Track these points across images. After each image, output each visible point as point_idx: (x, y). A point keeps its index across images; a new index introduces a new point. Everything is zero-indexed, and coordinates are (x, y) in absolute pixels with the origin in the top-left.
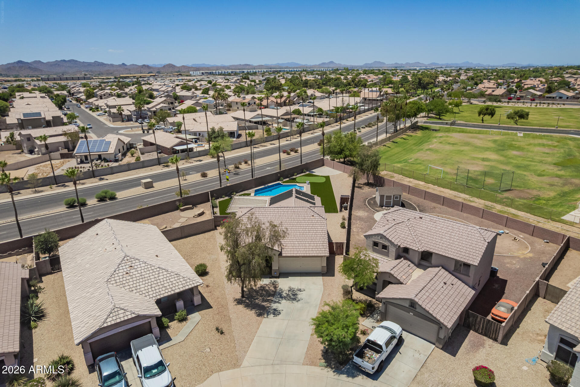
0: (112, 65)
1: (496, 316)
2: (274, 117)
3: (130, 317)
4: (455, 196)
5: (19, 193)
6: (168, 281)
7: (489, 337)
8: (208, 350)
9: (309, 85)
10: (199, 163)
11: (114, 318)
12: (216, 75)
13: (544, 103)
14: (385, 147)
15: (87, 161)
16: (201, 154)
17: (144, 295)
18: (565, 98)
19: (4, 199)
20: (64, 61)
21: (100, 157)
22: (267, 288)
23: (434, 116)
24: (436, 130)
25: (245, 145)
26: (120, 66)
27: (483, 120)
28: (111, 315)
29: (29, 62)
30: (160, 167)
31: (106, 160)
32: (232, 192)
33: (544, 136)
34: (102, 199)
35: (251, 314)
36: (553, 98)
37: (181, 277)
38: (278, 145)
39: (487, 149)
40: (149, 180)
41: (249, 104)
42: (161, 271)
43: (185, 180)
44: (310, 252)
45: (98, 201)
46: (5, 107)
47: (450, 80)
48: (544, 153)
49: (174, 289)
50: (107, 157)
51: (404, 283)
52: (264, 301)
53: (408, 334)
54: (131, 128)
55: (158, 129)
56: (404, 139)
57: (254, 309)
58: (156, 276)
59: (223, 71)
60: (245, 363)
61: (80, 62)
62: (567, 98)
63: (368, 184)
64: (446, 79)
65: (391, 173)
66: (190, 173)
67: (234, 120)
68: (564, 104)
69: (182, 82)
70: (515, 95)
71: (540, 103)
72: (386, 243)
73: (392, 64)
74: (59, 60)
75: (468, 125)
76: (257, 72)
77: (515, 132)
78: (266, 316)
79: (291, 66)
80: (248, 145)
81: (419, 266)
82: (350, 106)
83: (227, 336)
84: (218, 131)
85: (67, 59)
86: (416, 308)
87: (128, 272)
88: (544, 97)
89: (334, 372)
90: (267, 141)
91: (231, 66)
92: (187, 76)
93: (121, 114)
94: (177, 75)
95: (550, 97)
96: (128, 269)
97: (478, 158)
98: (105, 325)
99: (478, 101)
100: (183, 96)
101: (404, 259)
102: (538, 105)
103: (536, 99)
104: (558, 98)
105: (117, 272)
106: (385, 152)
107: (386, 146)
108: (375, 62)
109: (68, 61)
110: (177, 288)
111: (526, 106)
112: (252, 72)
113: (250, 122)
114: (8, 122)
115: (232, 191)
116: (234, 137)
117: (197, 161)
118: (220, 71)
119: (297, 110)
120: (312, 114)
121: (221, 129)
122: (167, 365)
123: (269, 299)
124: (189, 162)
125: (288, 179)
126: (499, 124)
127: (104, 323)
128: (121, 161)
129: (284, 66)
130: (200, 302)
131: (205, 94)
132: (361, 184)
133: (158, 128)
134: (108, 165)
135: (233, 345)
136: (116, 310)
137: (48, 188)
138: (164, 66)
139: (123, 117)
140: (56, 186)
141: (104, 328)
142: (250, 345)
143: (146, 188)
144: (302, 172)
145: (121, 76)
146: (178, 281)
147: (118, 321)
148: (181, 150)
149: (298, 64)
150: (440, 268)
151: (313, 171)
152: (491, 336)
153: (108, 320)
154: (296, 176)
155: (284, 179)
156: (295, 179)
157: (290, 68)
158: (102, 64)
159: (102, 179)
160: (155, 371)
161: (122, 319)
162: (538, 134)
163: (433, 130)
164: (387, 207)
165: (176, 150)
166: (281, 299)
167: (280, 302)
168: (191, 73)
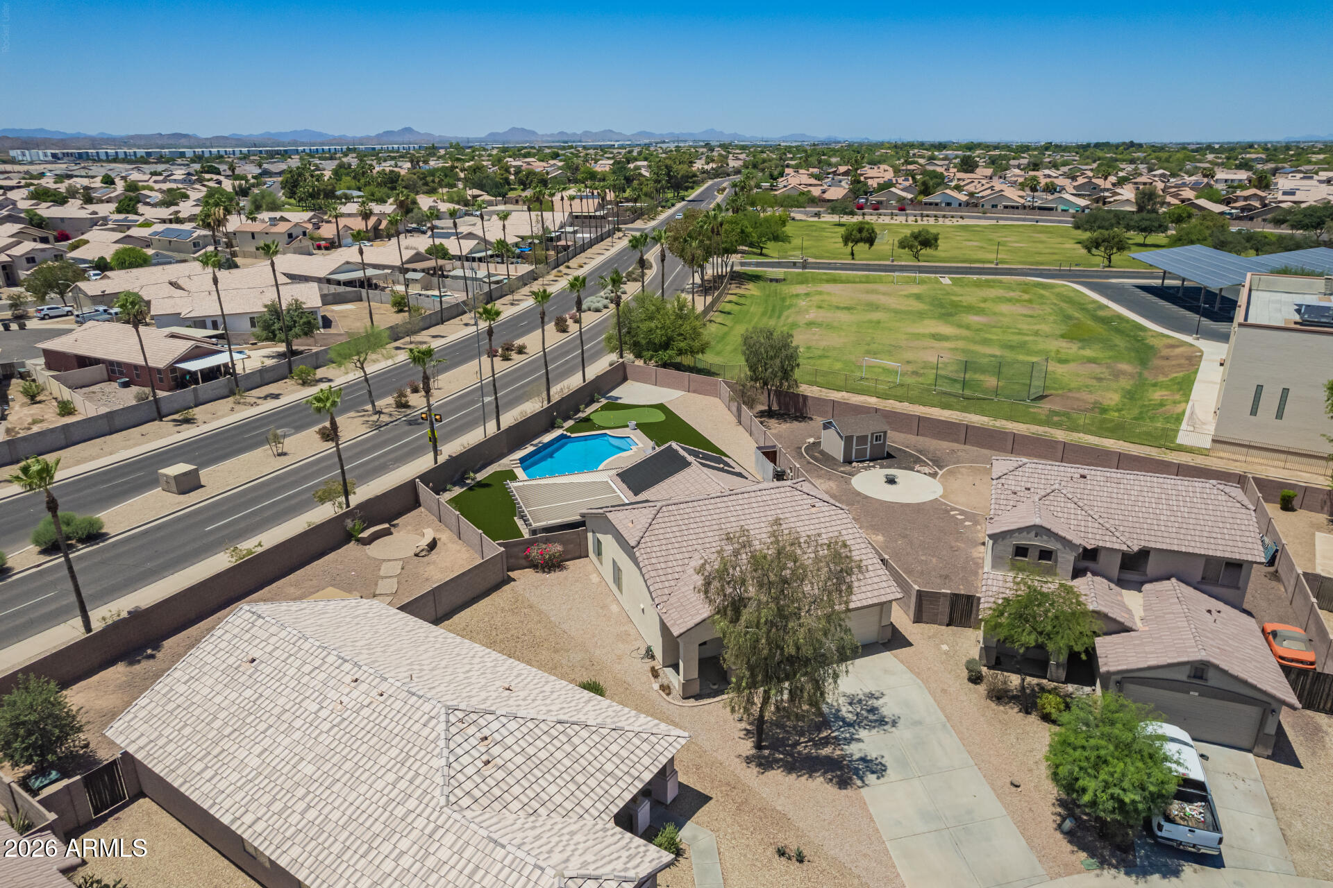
1: (1293, 660)
2: (388, 267)
6: (607, 754)
7: (1318, 710)
10: (272, 404)
12: (106, 161)
13: (928, 216)
16: (267, 377)
17: (574, 815)
18: (955, 205)
23: (747, 248)
24: (777, 281)
27: (852, 254)
30: (165, 426)
33: (987, 281)
34: (51, 545)
35: (820, 786)
36: (937, 204)
39: (921, 315)
41: (290, 236)
43: (284, 454)
45: (44, 553)
47: (712, 168)
48: (1025, 316)
51: (1134, 628)
52: (817, 744)
55: (51, 318)
56: (736, 303)
57: (816, 771)
58: (567, 748)
62: (960, 205)
63: (769, 414)
64: (706, 167)
67: (289, 281)
68: (962, 217)
69: (11, 178)
70: (867, 199)
71: (922, 216)
72: (1051, 545)
73: (552, 135)
75: (832, 266)
77: (933, 276)
78: (858, 783)
79: (303, 140)
81: (1122, 583)
82: (550, 233)
83: (819, 863)
84: (289, 310)
86: (1206, 680)
87: (486, 757)
88: (920, 203)
91: (132, 137)
92: (9, 162)
95: (931, 204)
96: (482, 749)
97: (924, 335)
99: (806, 214)
101: (1092, 575)
102: (919, 218)
103: (907, 207)
104: (943, 205)
105: (456, 766)
108: (514, 129)
110: (639, 767)
111: (898, 222)
112: (207, 155)
113: (334, 282)
115: (463, 469)
117: (265, 398)
120: (483, 254)
123: (826, 737)
124: (244, 404)
125: (572, 421)
126: (893, 261)
128: (5, 418)
129: (287, 140)
131: (128, 212)
133: (52, 313)
135: (855, 881)
142: (894, 868)
143: (182, 492)
148: (202, 371)
149: (320, 134)
150: (1173, 580)
151: (613, 394)
152: (1321, 707)
155: (564, 422)
157: (303, 144)
162: (975, 277)
163: (771, 280)
164: (860, 462)
165: (193, 374)
166: (852, 730)
167: (857, 736)
168: (13, 153)
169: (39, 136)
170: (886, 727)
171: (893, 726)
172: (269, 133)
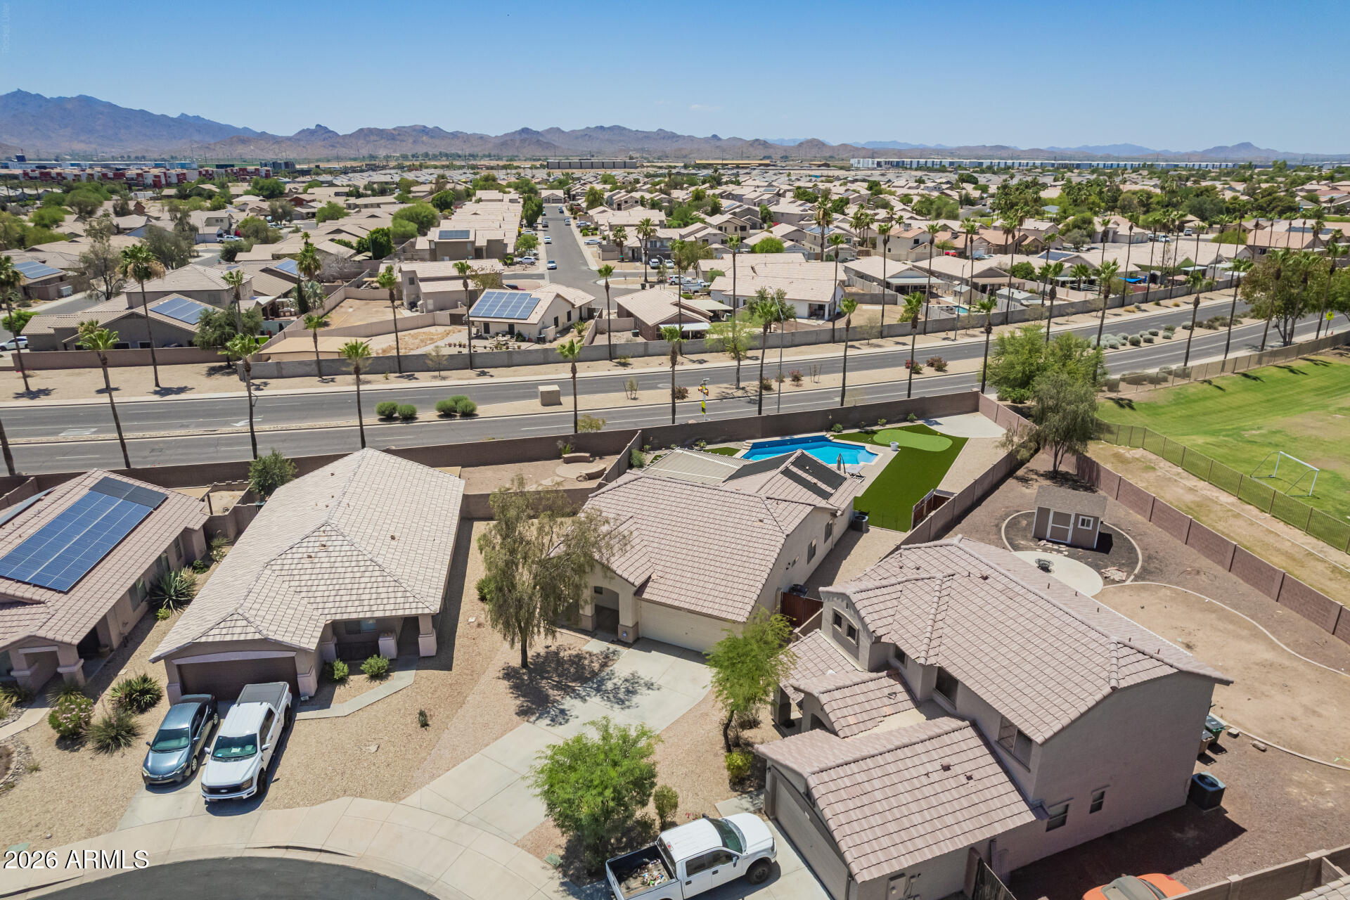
0: (691, 138)
2: (956, 278)
3: (249, 637)
4: (1310, 554)
5: (333, 380)
6: (374, 590)
8: (373, 748)
9: (1119, 203)
11: (224, 631)
12: (911, 169)
14: (1206, 386)
15: (487, 335)
17: (315, 606)
19: (304, 387)
20: (602, 128)
21: (511, 330)
22: (586, 662)
25: (828, 337)
26: (706, 140)
28: (222, 625)
29: (540, 130)
31: (521, 338)
32: (697, 440)
34: (447, 413)
35: (513, 703)
37: (401, 589)
38: (910, 347)
40: (555, 388)
41: (916, 242)
42: (371, 568)
43: (635, 399)
44: (706, 604)
45: (440, 416)
46: (430, 217)
49: (374, 608)
50: (525, 332)
51: (840, 733)
52: (558, 686)
53: (803, 865)
54: (625, 277)
56: (1292, 371)
57: (523, 696)
58: (358, 575)
59: (930, 161)
60: (413, 799)
61: (630, 131)
63: (1055, 476)
65: (1154, 457)
66: (660, 385)
69: (810, 181)
72: (855, 623)
74: (593, 126)
76: (1016, 166)
78: (533, 718)
79: (1119, 155)
80: (837, 338)
83: (429, 734)
85: (606, 125)
87: (313, 555)
89: (563, 884)
90: (892, 333)
92: (841, 168)
93: (620, 245)
94: (819, 166)
96: (316, 550)
98: (203, 639)
100: (783, 214)
101: (889, 676)
105: (294, 550)
106: (1194, 401)
107: (1210, 382)
109: (609, 128)
110: (381, 607)
112: (1001, 166)
113: (888, 285)
114: (417, 247)
115: (698, 437)
116: (822, 317)
117: (694, 362)
118: (923, 161)
119: (1024, 264)
121: (781, 295)
122: (264, 747)
123: (569, 687)
125: (857, 430)
127: (204, 634)
128: (551, 342)
129: (1101, 154)
130: (433, 653)
132: (1037, 473)
134: (519, 347)
135: (424, 755)
136: (235, 617)
137: (380, 377)
138: (801, 145)
139: (626, 250)
140: (398, 375)
141: (199, 643)
142: (454, 766)
143: (544, 405)
144: (905, 420)
145: (698, 162)
146: (392, 595)
147: (228, 638)
149: (1140, 149)
150: (967, 723)
151: (938, 420)
153: (212, 632)
154: (882, 425)
155: (845, 428)
156: (874, 432)
157: (1118, 159)
158: (673, 137)
159: (483, 374)
160: (235, 750)
161: (236, 638)
164: (1054, 542)
168: (853, 161)
169: (891, 147)
172: (1087, 147)
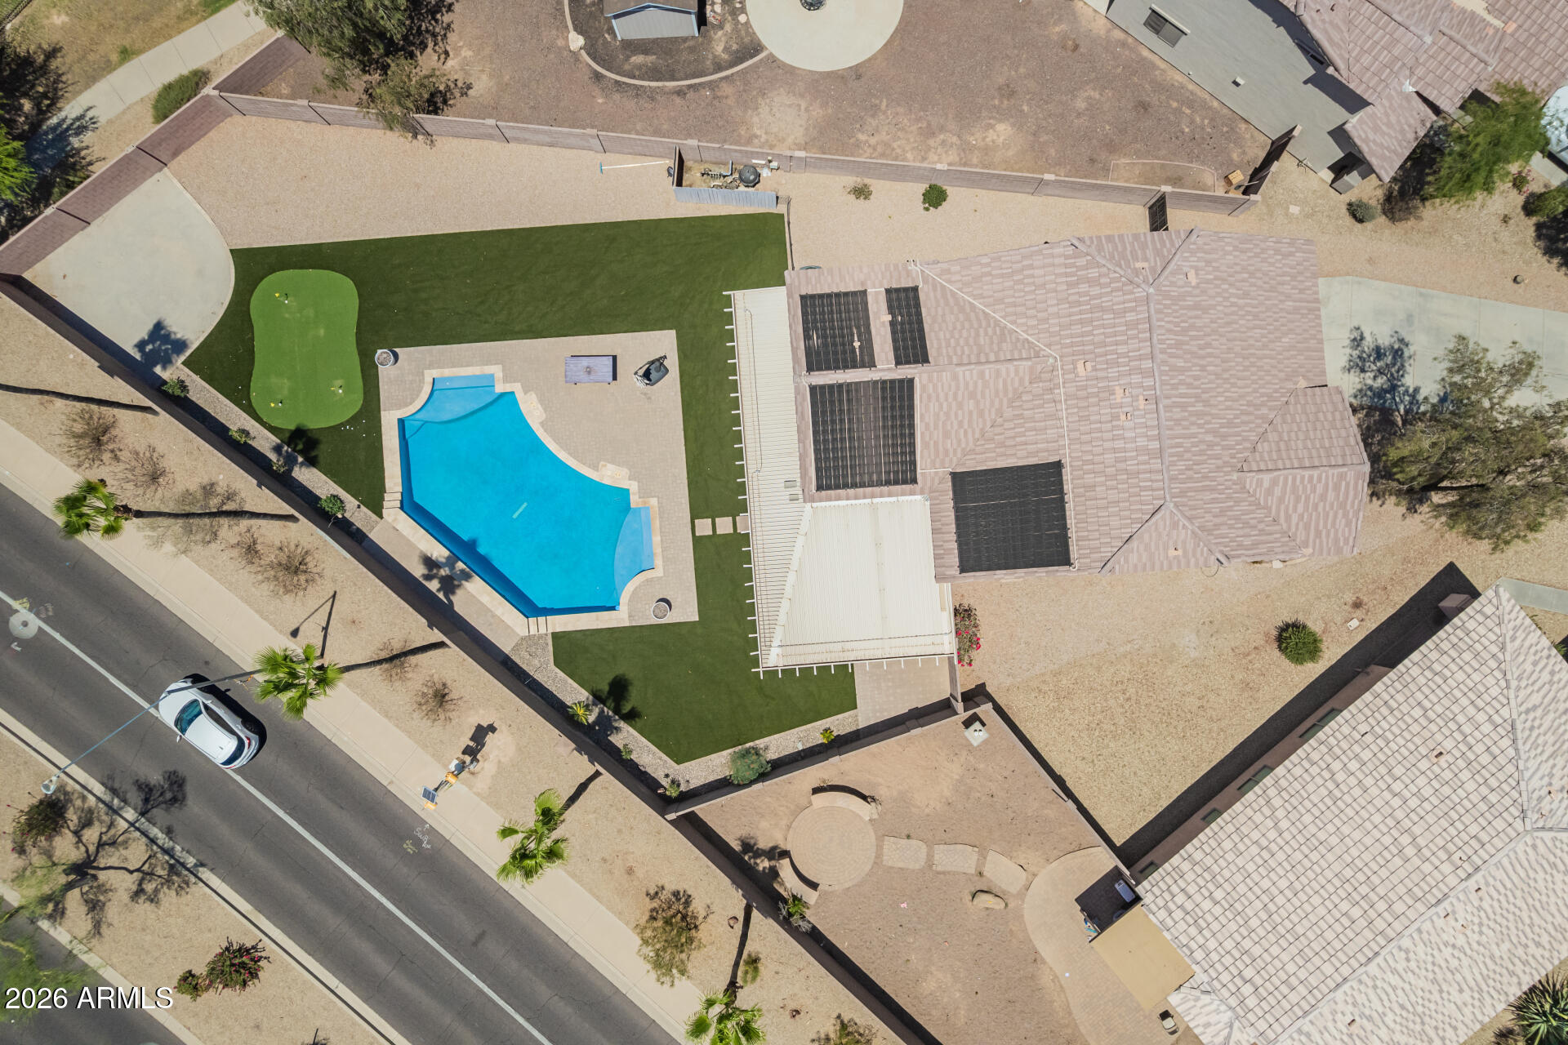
166: (1401, 389)
167: (1411, 390)
170: (1406, 354)
171: (1407, 345)
